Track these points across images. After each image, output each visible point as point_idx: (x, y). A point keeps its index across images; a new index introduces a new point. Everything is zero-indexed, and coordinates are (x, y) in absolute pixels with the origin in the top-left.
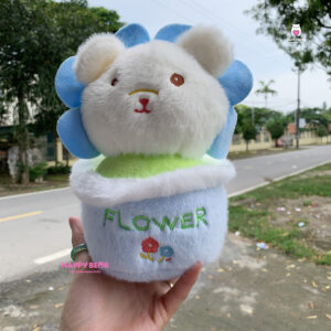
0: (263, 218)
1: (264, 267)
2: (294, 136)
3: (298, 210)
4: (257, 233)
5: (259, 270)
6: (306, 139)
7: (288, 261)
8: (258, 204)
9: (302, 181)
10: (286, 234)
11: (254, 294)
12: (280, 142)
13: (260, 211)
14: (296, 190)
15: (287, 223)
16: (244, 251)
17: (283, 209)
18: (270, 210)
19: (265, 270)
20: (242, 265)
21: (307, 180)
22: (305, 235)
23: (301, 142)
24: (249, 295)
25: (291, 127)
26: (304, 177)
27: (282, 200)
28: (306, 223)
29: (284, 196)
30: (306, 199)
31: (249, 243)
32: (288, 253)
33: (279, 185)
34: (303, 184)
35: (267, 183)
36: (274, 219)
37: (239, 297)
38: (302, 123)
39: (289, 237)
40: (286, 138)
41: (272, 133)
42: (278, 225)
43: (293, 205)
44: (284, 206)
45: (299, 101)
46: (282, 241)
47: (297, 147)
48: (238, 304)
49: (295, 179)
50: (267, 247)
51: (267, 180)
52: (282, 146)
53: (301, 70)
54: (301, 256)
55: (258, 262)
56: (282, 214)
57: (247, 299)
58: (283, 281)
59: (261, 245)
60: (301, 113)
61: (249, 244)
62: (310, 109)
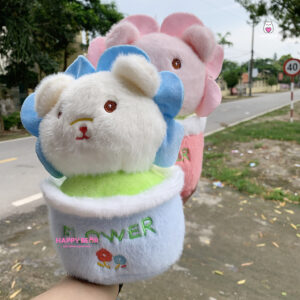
0: (219, 160)
1: (220, 203)
2: (247, 85)
3: (250, 152)
4: (213, 174)
5: (216, 206)
6: (258, 87)
7: (241, 198)
8: (215, 148)
9: (253, 126)
10: (239, 174)
11: (211, 227)
12: (235, 91)
13: (216, 154)
14: (249, 134)
15: (240, 164)
16: (202, 189)
17: (236, 151)
18: (226, 152)
19: (220, 206)
20: (200, 202)
21: (258, 125)
22: (256, 174)
23: (254, 90)
24: (207, 228)
25: (245, 76)
26: (255, 122)
27: (236, 143)
28: (257, 164)
29: (237, 140)
30: (257, 142)
31: (206, 182)
32: (241, 190)
33: (233, 130)
34: (254, 129)
35: (223, 128)
36: (229, 160)
37: (198, 230)
38: (255, 73)
39: (242, 176)
40: (240, 87)
41: (227, 81)
42: (233, 166)
43: (245, 148)
44: (237, 149)
46: (236, 180)
47: (250, 95)
48: (197, 236)
49: (248, 124)
50: (222, 185)
51: (223, 125)
52: (236, 94)
53: (256, 22)
54: (252, 193)
55: (214, 199)
56: (236, 155)
57: (205, 231)
58: (236, 215)
59: (217, 184)
60: (254, 64)
61: (207, 184)
62: (262, 60)
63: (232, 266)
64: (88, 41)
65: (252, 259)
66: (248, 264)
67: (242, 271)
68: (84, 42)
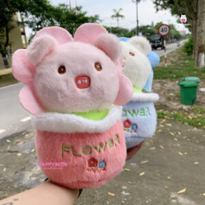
45: (138, 21)
53: (138, 1)
60: (139, 29)
62: (144, 27)
63: (135, 164)
64: (22, 19)
65: (147, 158)
66: (145, 162)
67: (142, 167)
68: (20, 20)
